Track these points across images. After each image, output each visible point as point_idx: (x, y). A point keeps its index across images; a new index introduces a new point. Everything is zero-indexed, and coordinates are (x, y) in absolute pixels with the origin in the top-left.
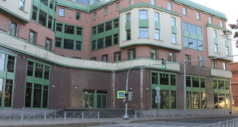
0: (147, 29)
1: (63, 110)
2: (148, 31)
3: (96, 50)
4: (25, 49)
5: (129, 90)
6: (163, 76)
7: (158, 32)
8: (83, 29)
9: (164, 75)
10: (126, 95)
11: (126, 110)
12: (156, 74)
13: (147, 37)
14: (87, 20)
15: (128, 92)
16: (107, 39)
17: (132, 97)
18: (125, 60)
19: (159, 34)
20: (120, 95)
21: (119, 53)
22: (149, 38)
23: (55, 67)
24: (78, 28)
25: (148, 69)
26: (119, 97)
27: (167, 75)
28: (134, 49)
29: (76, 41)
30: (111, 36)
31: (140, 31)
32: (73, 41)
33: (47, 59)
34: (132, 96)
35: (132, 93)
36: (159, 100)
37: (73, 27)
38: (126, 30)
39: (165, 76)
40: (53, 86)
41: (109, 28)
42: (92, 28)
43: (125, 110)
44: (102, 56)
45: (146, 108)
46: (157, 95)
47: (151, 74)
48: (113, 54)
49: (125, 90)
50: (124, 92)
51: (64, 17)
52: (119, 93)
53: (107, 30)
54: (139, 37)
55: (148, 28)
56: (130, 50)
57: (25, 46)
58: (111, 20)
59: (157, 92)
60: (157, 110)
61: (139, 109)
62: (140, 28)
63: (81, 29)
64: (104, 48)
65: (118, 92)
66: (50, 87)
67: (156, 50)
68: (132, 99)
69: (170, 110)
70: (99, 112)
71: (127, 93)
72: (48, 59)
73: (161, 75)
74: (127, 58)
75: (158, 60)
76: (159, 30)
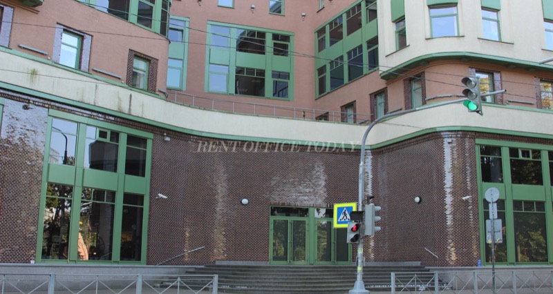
0: (452, 10)
1: (203, 266)
2: (456, 15)
3: (328, 93)
4: (32, 81)
5: (368, 199)
6: (523, 156)
7: (496, 18)
8: (291, 38)
9: (525, 153)
10: (358, 216)
11: (359, 269)
12: (498, 149)
13: (456, 35)
14: (304, 14)
15: (363, 206)
16: (353, 58)
17: (377, 224)
18: (398, 113)
19: (498, 22)
20: (342, 216)
21: (382, 92)
22: (461, 35)
23: (168, 139)
24: (275, 37)
25: (466, 135)
26: (338, 223)
27: (537, 153)
28: (419, 76)
29: (273, 71)
30: (360, 47)
31: (431, 17)
32: (262, 73)
33: (130, 115)
34: (379, 218)
35: (378, 208)
36: (496, 234)
37: (262, 35)
38: (393, 22)
39: (528, 157)
40: (160, 195)
41: (355, 24)
42: (316, 34)
43: (356, 268)
44: (342, 107)
45: (467, 261)
46: (491, 217)
47: (478, 149)
48: (368, 97)
49: (355, 199)
50: (353, 206)
51: (233, 8)
52: (339, 209)
53: (350, 32)
54: (428, 36)
55: (455, 4)
56: (411, 80)
57: (34, 73)
58: (359, 2)
59: (490, 205)
60: (491, 267)
61: (443, 262)
62: (431, 7)
63: (286, 38)
64: (347, 84)
65: (336, 206)
66: (150, 198)
67: (493, 74)
68: (379, 228)
69: (513, 266)
70: (216, 277)
71: (360, 210)
72: (133, 113)
73: (513, 152)
74: (403, 106)
75: (503, 104)
76: (497, 11)
